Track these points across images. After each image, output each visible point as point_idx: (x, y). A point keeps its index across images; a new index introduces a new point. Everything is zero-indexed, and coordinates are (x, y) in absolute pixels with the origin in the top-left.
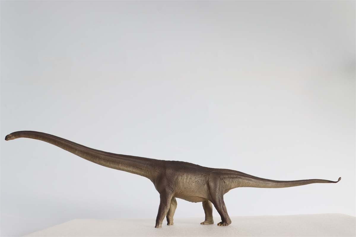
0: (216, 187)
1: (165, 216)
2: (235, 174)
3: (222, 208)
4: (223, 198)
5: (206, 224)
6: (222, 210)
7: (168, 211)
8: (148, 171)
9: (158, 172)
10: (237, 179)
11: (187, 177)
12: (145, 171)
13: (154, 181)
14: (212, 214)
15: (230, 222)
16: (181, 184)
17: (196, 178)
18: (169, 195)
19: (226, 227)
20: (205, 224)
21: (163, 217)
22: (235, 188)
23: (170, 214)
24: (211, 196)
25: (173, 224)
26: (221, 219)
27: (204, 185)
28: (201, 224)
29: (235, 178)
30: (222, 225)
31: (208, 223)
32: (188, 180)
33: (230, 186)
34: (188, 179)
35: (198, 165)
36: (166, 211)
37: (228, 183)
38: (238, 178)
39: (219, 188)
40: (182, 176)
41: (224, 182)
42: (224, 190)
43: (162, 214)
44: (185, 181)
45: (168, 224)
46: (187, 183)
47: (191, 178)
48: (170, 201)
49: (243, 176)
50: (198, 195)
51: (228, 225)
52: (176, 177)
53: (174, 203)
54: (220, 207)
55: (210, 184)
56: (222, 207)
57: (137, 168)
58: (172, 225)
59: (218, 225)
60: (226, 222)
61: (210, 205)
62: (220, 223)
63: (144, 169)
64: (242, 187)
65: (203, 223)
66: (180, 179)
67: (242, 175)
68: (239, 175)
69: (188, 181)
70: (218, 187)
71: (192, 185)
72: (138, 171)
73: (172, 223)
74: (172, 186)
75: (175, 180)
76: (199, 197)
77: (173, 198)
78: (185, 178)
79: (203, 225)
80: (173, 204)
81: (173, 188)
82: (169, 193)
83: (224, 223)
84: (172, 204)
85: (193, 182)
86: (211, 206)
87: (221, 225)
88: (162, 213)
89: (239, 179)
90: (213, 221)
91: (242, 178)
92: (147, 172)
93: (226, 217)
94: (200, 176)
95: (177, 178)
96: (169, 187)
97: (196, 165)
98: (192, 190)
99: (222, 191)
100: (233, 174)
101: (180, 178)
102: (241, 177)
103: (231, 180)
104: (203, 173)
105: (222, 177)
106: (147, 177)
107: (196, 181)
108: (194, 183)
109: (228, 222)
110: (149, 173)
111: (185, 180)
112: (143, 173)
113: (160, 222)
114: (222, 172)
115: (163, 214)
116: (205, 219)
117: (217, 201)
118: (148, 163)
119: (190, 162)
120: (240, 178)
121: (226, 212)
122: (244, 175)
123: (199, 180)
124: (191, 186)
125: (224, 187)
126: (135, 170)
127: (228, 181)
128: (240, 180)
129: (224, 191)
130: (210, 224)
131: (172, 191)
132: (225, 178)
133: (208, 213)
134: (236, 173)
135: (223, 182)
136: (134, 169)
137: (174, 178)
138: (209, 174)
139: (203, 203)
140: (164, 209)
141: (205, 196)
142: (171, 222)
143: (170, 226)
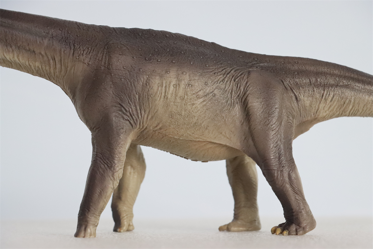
0: (268, 113)
1: (107, 201)
2: (332, 75)
3: (287, 179)
4: (290, 149)
5: (236, 229)
6: (288, 186)
7: (116, 184)
8: (54, 59)
9: (86, 61)
10: (338, 91)
11: (179, 80)
12: (46, 58)
13: (72, 92)
14: (255, 200)
15: (312, 224)
16: (159, 103)
17: (206, 84)
18: (122, 136)
19: (298, 237)
20: (233, 229)
21: (101, 204)
22: (331, 117)
23: (123, 198)
24: (253, 140)
25: (131, 228)
26: (284, 214)
27: (232, 105)
28: (221, 229)
29: (332, 86)
30: (285, 232)
31: (243, 226)
32: (181, 89)
33: (313, 110)
34: (182, 86)
35: (213, 44)
36: (111, 186)
37: (307, 103)
38: (341, 86)
39: (280, 118)
40: (161, 77)
41: (296, 98)
42: (295, 123)
43: (96, 195)
44: (171, 92)
45: (115, 230)
46: (178, 100)
47: (192, 82)
48: (124, 154)
49: (358, 81)
50: (212, 136)
51: (305, 232)
52: (143, 79)
53: (135, 162)
54: (282, 175)
55: (250, 105)
56: (286, 175)
57: (19, 48)
58: (128, 234)
59: (274, 231)
60: (299, 224)
61: (250, 172)
62: (280, 226)
63: (41, 54)
64: (354, 115)
65: (226, 228)
66: (155, 87)
67: (353, 79)
68: (345, 77)
69: (181, 92)
70: (276, 114)
71: (193, 104)
72: (22, 60)
73: (129, 225)
74: (132, 109)
75: (139, 87)
76: (215, 143)
77: (133, 148)
78: (172, 84)
79: (227, 234)
80: (132, 166)
81: (135, 113)
82: (122, 131)
83: (293, 228)
84: (129, 168)
85: (198, 97)
86: (252, 175)
87: (282, 233)
88: (98, 190)
89: (344, 90)
90: (259, 223)
91: (353, 89)
92: (51, 61)
93: (299, 206)
94: (221, 77)
95: (147, 84)
96: (121, 111)
97: (207, 42)
98: (195, 120)
99: (289, 126)
100: (324, 74)
101: (156, 82)
102: (352, 83)
103: (317, 93)
104: (229, 69)
105: (288, 81)
106: (50, 80)
107: (208, 94)
108: (201, 100)
109: (304, 224)
110: (58, 66)
111: (172, 88)
112: (37, 64)
113: (91, 219)
114: (289, 66)
115: (100, 194)
116: (235, 215)
117: (272, 156)
118: (54, 34)
119: (188, 34)
120: (347, 87)
121: (299, 192)
122: (360, 78)
123: (216, 92)
124: (189, 107)
125: (295, 113)
126: (11, 55)
127: (309, 96)
128: (348, 93)
129: (294, 125)
130: (248, 230)
131: (132, 122)
132: (298, 85)
133: (242, 197)
134: (336, 72)
135: (294, 98)
136: (9, 51)
137: (136, 83)
138: (249, 72)
139: (227, 166)
140: (103, 178)
141: (235, 142)
142: (125, 223)
143: (122, 235)
